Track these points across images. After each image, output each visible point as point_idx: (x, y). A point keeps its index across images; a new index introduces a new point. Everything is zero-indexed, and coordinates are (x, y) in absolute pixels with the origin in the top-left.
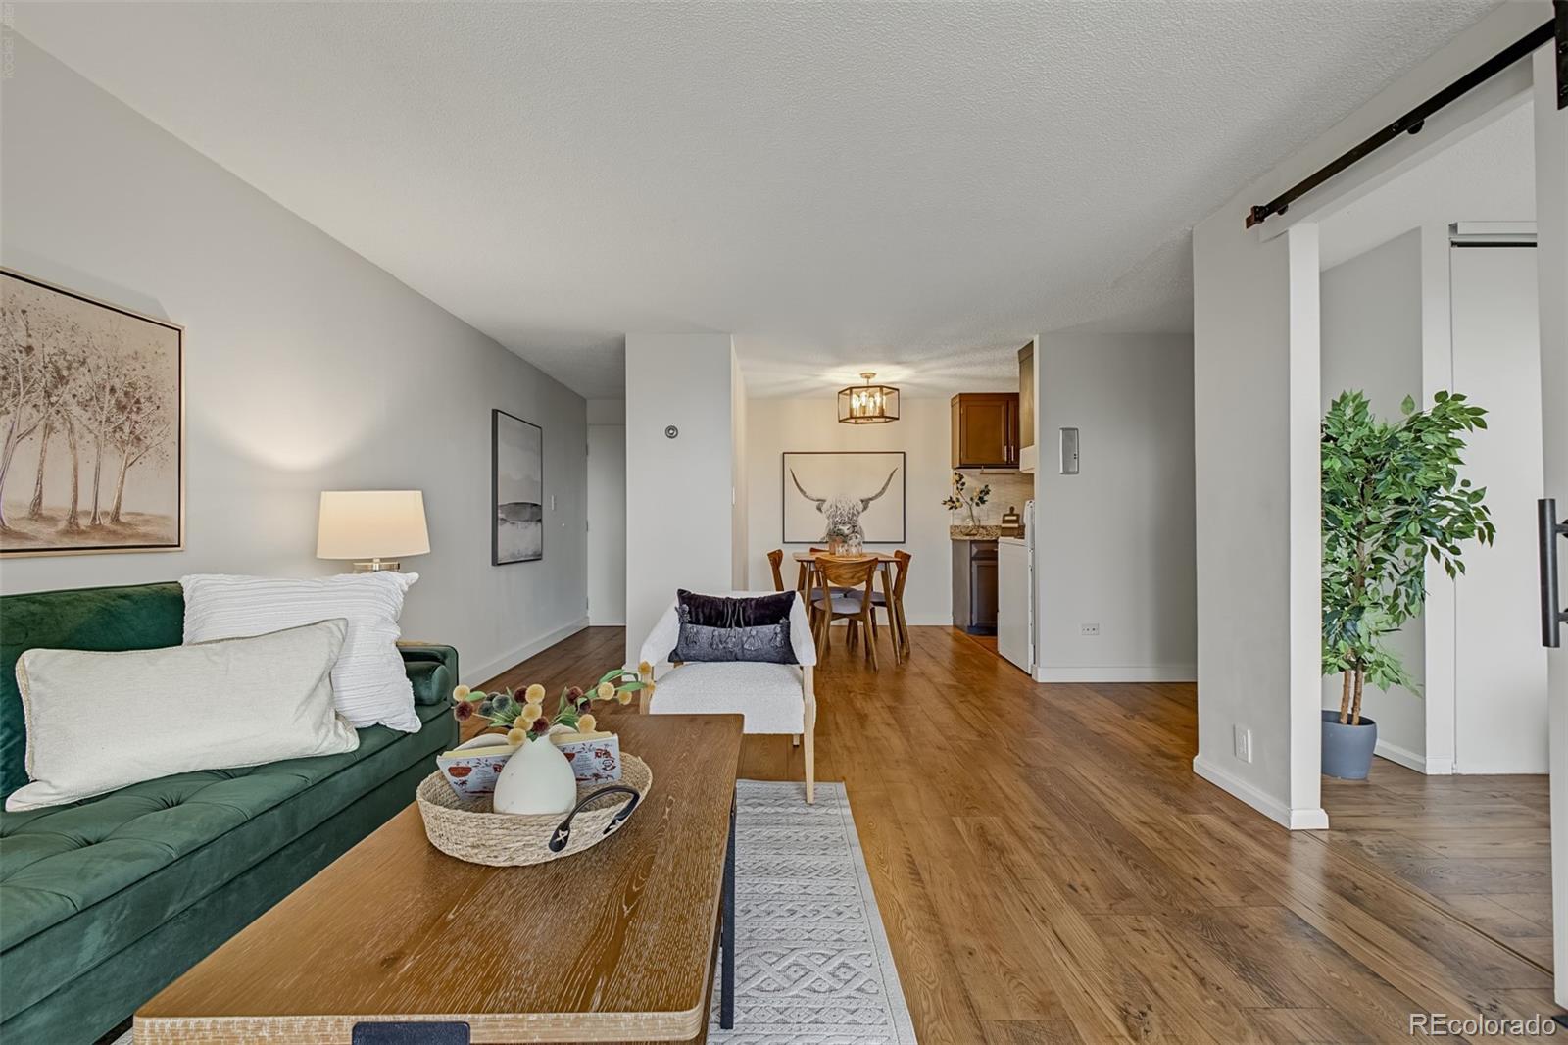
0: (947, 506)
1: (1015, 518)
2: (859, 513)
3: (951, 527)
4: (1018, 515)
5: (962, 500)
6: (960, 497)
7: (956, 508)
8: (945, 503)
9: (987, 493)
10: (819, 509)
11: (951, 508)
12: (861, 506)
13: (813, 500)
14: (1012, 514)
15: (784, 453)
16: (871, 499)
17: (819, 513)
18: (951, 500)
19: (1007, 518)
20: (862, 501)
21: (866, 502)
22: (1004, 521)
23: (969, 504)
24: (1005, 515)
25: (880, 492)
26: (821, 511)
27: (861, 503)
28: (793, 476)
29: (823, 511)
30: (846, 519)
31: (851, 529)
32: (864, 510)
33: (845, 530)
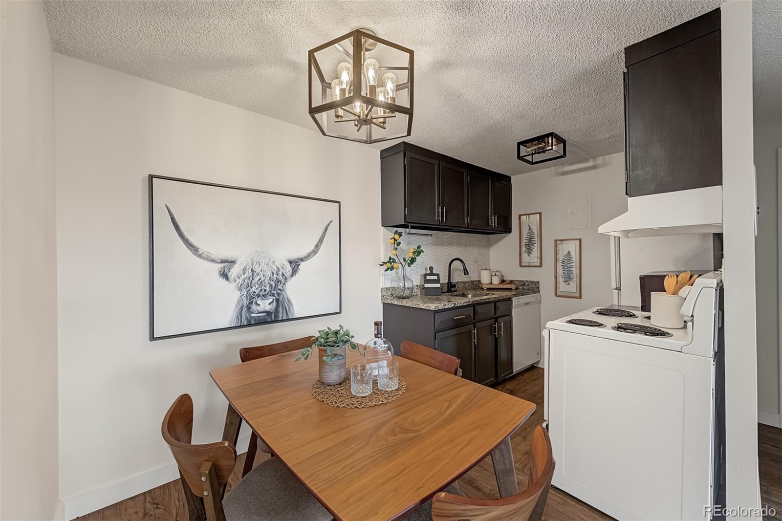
0: (385, 268)
1: (435, 278)
2: (286, 278)
3: (383, 290)
4: (438, 275)
5: (397, 261)
6: (396, 257)
7: (392, 269)
8: (383, 264)
9: (419, 253)
10: (224, 275)
12: (288, 269)
13: (213, 261)
14: (432, 274)
15: (151, 177)
16: (302, 260)
17: (222, 281)
19: (428, 278)
20: (291, 262)
21: (295, 264)
22: (426, 281)
23: (402, 265)
24: (425, 275)
25: (314, 251)
26: (227, 279)
27: (289, 264)
28: (173, 219)
29: (231, 278)
30: (268, 289)
31: (275, 303)
32: (292, 276)
33: (265, 305)
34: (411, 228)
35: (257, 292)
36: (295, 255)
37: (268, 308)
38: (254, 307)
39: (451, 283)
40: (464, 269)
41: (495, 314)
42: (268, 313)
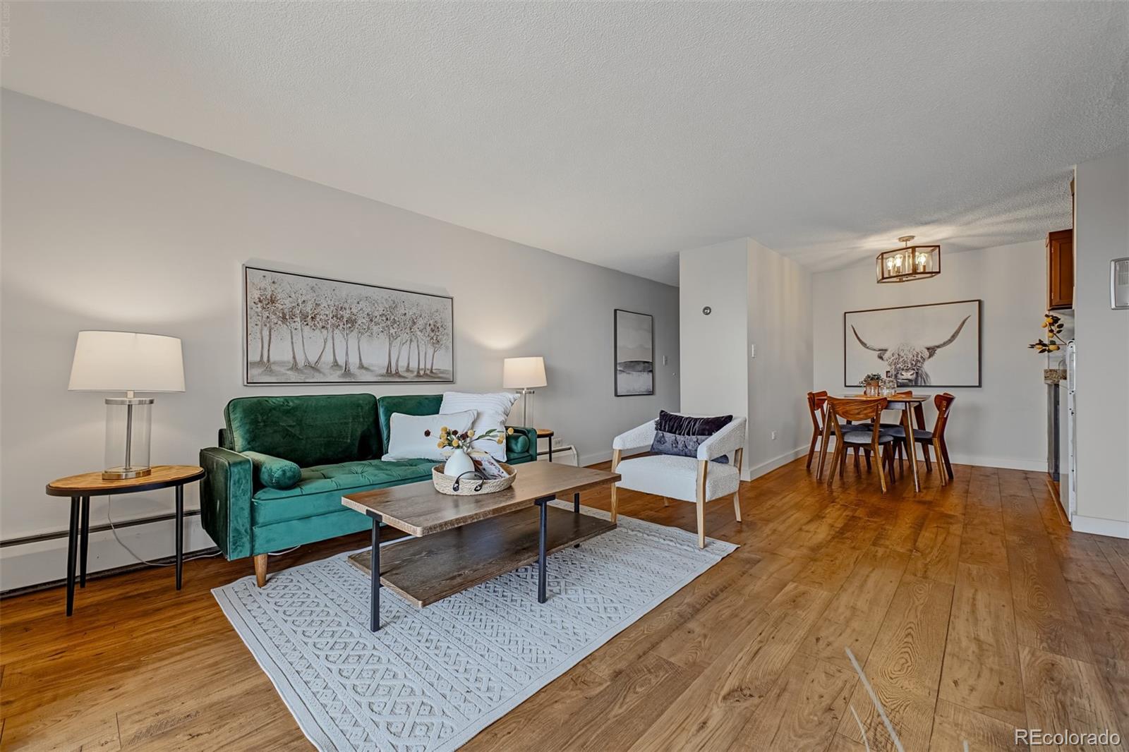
0: (1036, 350)
2: (924, 360)
3: (1046, 371)
7: (1050, 351)
8: (1032, 346)
10: (881, 358)
11: (1041, 352)
12: (926, 354)
13: (875, 350)
15: (845, 313)
16: (938, 347)
20: (928, 349)
21: (932, 351)
25: (949, 340)
26: (883, 359)
27: (926, 350)
28: (855, 331)
29: (885, 359)
30: (910, 366)
31: (915, 375)
32: (930, 357)
33: (908, 375)
35: (902, 367)
36: (931, 344)
37: (910, 377)
38: (899, 376)
42: (910, 380)
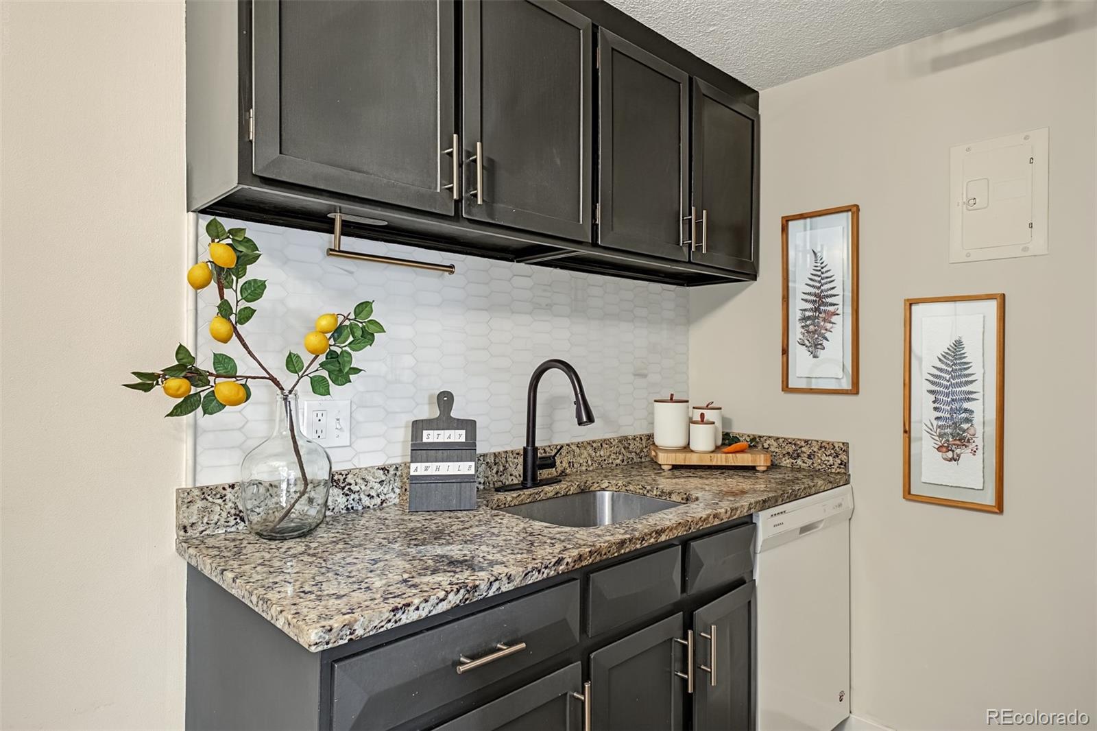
0: (161, 399)
1: (458, 436)
4: (469, 426)
5: (245, 366)
6: (233, 349)
7: (212, 405)
8: (146, 382)
9: (366, 337)
11: (178, 411)
14: (445, 421)
18: (185, 367)
19: (430, 436)
22: (420, 451)
23: (282, 389)
24: (418, 427)
34: (343, 233)
39: (535, 450)
40: (577, 403)
41: (684, 589)
